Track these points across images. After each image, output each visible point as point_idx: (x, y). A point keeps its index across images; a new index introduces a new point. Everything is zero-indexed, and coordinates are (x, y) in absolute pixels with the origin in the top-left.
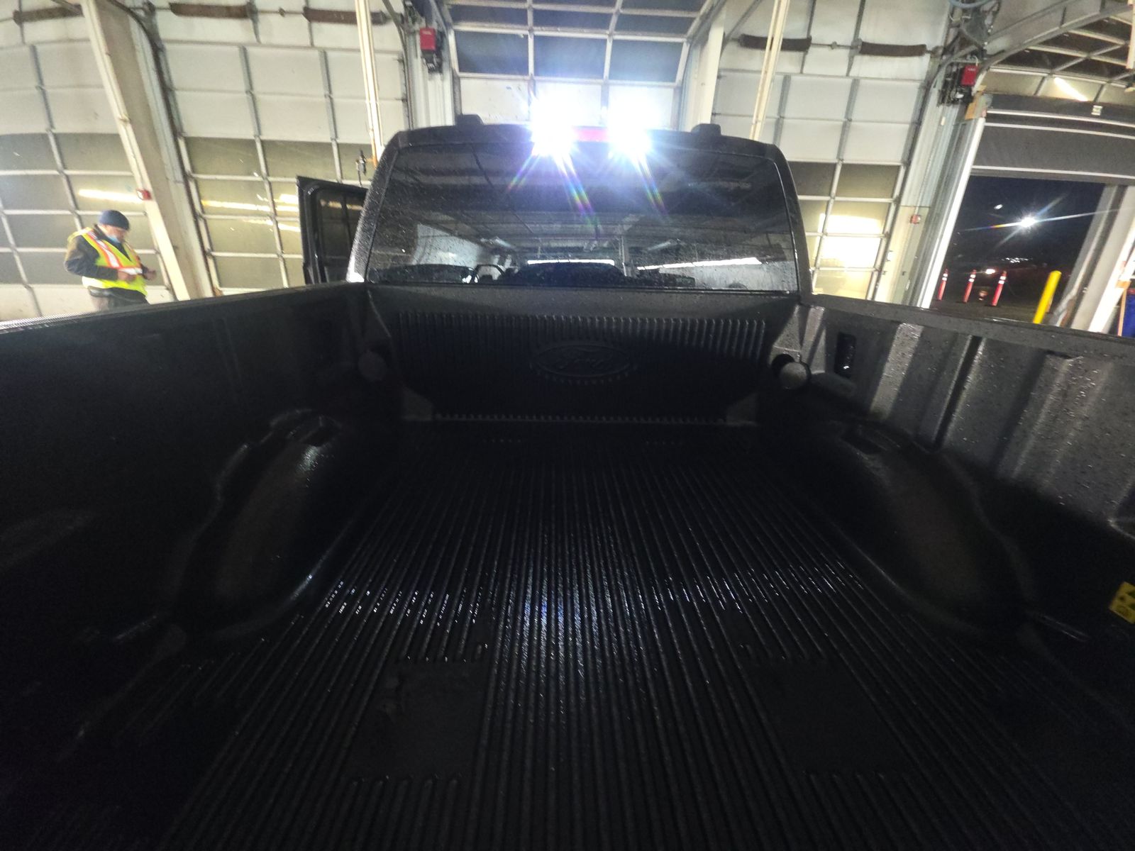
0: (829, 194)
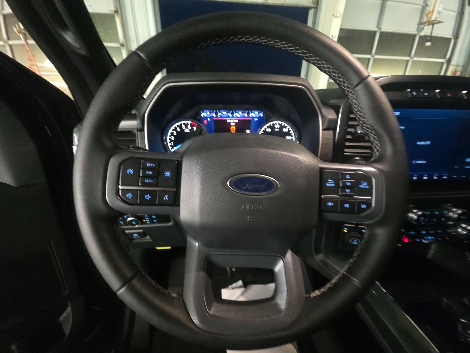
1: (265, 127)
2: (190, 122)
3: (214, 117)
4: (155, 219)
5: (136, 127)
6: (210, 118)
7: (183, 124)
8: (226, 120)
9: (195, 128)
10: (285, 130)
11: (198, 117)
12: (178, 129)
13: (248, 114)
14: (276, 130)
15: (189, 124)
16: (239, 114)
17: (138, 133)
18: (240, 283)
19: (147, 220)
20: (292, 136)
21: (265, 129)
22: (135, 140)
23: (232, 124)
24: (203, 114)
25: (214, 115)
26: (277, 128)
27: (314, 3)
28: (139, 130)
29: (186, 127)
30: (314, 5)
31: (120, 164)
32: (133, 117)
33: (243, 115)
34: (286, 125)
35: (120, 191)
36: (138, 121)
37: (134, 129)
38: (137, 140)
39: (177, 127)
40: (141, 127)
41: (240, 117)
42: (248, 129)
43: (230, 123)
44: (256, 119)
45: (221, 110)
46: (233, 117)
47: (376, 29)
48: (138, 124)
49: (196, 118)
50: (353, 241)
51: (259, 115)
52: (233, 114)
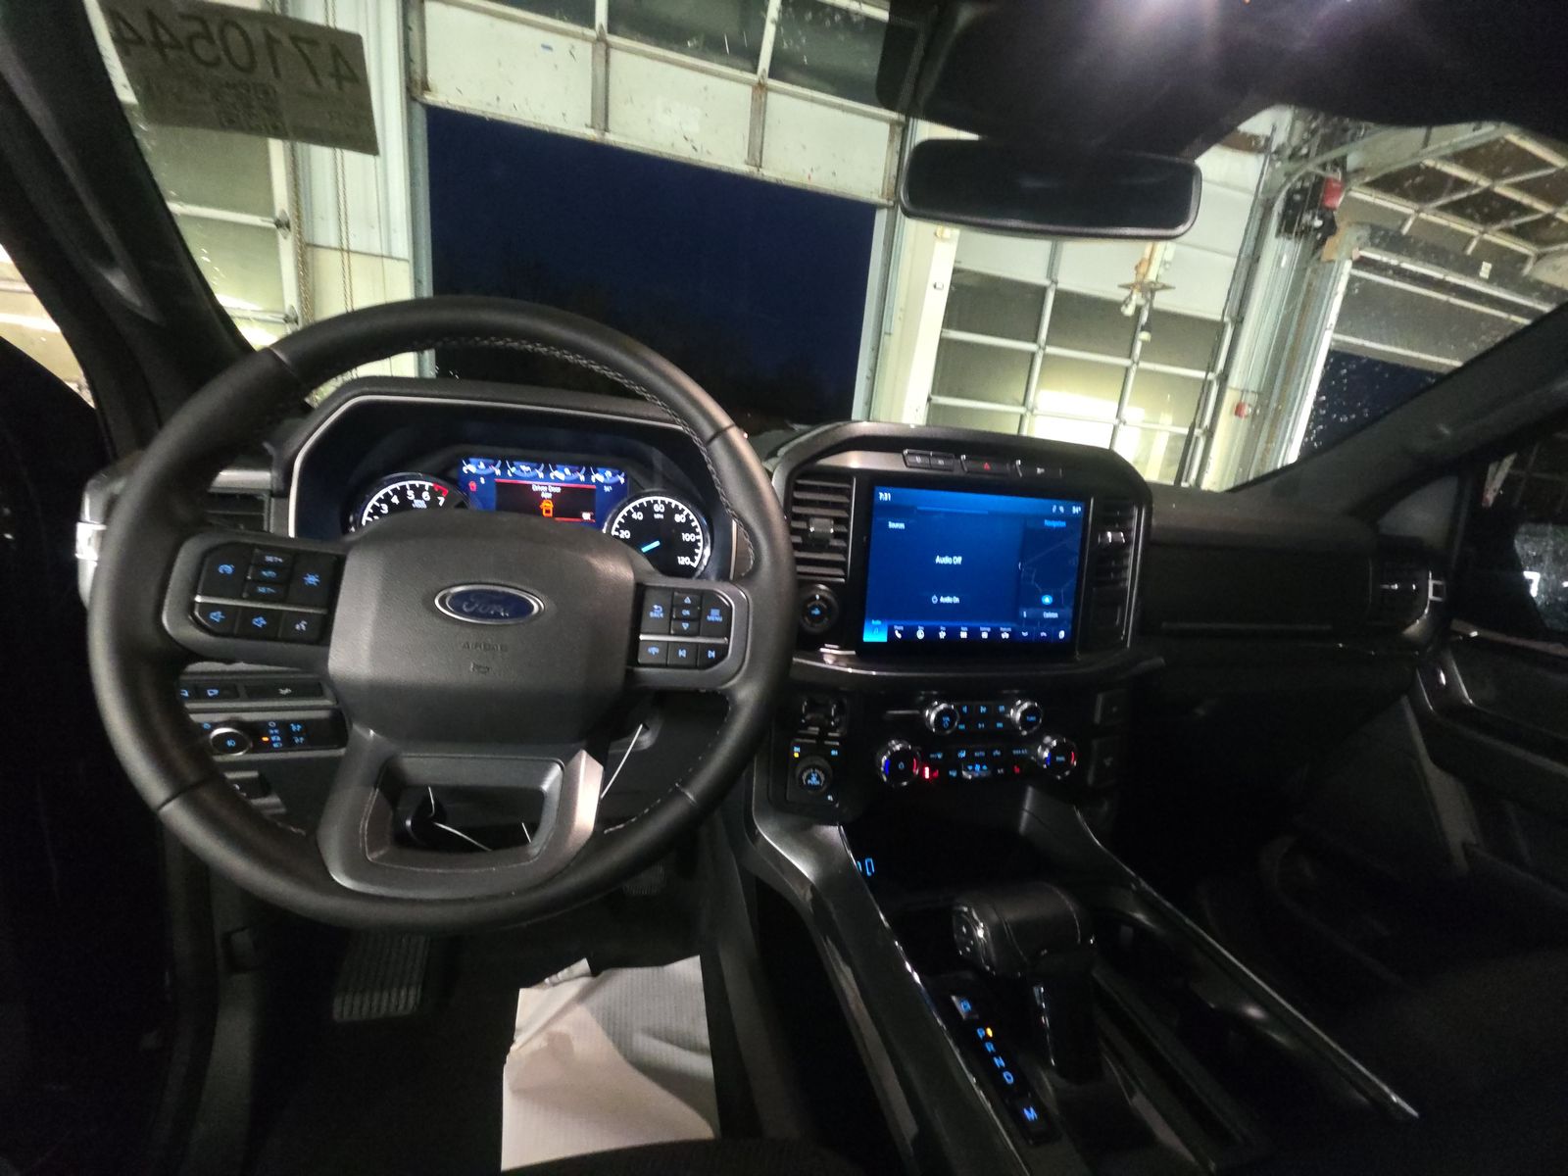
0: (1130, 356)
1: (630, 507)
2: (428, 485)
3: (498, 477)
4: (299, 734)
5: (269, 487)
6: (485, 476)
7: (408, 487)
8: (531, 485)
9: (442, 500)
10: (679, 518)
11: (453, 474)
12: (395, 500)
13: (588, 474)
14: (657, 516)
15: (427, 488)
16: (562, 474)
17: (270, 500)
18: (583, 965)
19: (273, 738)
20: (697, 534)
21: (629, 512)
22: (261, 519)
23: (543, 495)
24: (469, 468)
25: (498, 472)
26: (659, 513)
27: (888, 194)
28: (274, 491)
29: (418, 496)
30: (888, 200)
31: (205, 555)
32: (261, 461)
33: (574, 477)
34: (681, 506)
35: (197, 606)
36: (275, 474)
37: (263, 490)
38: (265, 518)
39: (391, 494)
40: (282, 488)
41: (565, 482)
42: (587, 511)
43: (539, 493)
44: (607, 489)
45: (516, 460)
46: (547, 479)
47: (1046, 282)
48: (275, 481)
49: (448, 476)
50: (809, 777)
51: (614, 480)
52: (547, 471)
